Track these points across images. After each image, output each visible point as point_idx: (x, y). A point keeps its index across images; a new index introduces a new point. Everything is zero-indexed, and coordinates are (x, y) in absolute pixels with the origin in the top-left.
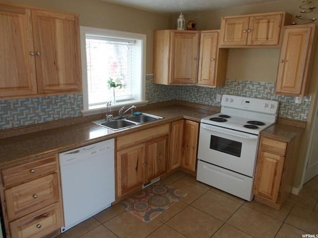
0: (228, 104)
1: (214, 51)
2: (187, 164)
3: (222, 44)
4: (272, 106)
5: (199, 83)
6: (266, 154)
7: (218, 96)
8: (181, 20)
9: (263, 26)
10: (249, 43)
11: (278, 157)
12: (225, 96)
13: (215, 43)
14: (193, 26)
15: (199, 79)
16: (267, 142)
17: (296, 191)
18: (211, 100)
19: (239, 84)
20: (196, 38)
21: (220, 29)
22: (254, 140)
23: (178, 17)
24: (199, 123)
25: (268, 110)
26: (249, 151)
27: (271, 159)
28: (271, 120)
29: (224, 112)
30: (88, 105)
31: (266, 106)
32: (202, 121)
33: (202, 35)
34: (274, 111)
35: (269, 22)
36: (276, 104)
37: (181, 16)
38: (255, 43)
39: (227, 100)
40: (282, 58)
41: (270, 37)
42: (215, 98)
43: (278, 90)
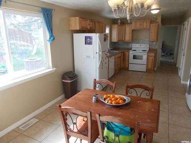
1: (130, 30)
2: (125, 66)
3: (133, 28)
4: (148, 46)
5: (126, 40)
6: (150, 57)
8: (119, 21)
9: (145, 23)
10: (141, 28)
11: (153, 57)
13: (131, 28)
14: (123, 23)
15: (126, 39)
16: (150, 54)
17: (156, 69)
18: (128, 46)
19: (137, 40)
20: (124, 27)
21: (132, 24)
22: (146, 54)
23: (118, 21)
24: (129, 52)
25: (147, 47)
26: (145, 57)
27: (151, 59)
28: (148, 50)
29: (133, 49)
31: (146, 46)
32: (130, 51)
33: (126, 26)
34: (148, 47)
35: (147, 22)
36: (149, 45)
37: (119, 20)
38: (143, 28)
39: (134, 45)
40: (151, 32)
41: (147, 26)
42: (129, 45)
43: (150, 40)
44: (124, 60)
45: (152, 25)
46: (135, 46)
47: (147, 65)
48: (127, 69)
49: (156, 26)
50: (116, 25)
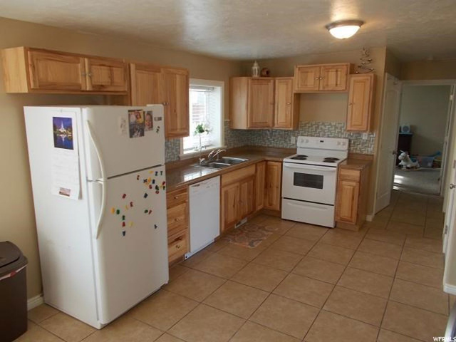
0: (304, 145)
1: (290, 95)
2: (271, 205)
3: (296, 89)
4: (344, 144)
5: (276, 126)
6: (344, 183)
7: (293, 139)
8: (256, 67)
9: (332, 74)
10: (321, 89)
11: (354, 184)
12: (300, 138)
13: (290, 89)
14: (268, 72)
15: (276, 122)
16: (344, 172)
17: (370, 218)
18: (285, 142)
19: (312, 126)
20: (271, 84)
21: (293, 76)
22: (333, 171)
23: (253, 66)
24: (282, 162)
25: (340, 147)
26: (330, 182)
27: (349, 186)
28: (343, 156)
29: (299, 152)
30: (183, 150)
31: (339, 144)
32: (284, 160)
33: (277, 81)
34: (346, 147)
35: (337, 71)
36: (347, 141)
37: (256, 64)
38: (326, 89)
39: (302, 141)
40: (350, 101)
41: (338, 83)
42: (290, 140)
43: (348, 129)
44: (267, 185)
45: (354, 78)
46: (304, 143)
47: (338, 204)
48: (277, 214)
49: (368, 84)
50: (244, 79)
